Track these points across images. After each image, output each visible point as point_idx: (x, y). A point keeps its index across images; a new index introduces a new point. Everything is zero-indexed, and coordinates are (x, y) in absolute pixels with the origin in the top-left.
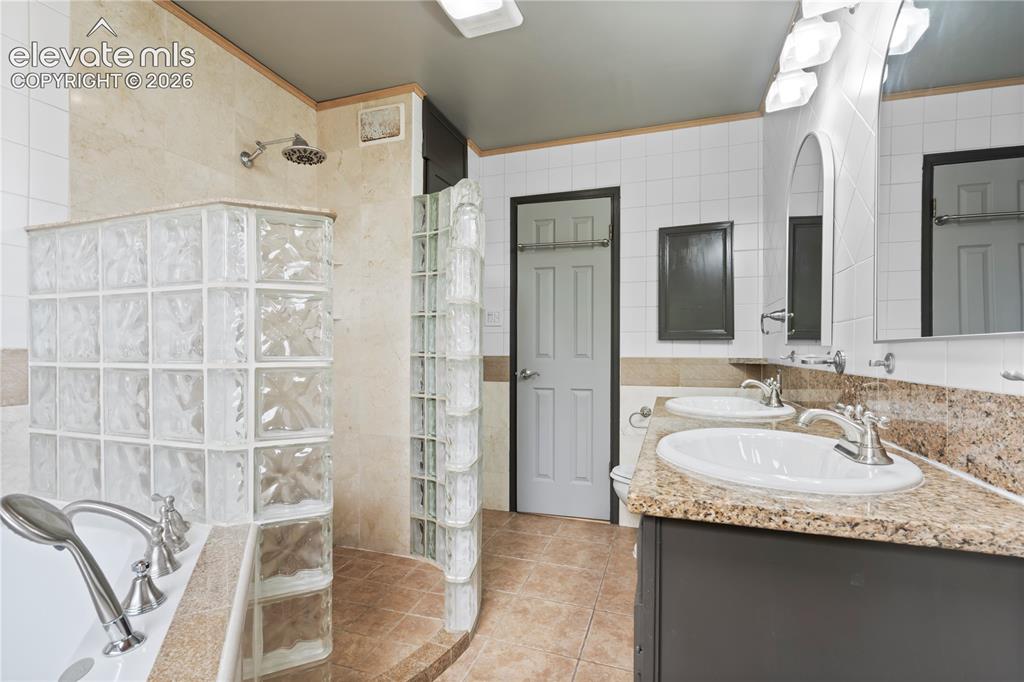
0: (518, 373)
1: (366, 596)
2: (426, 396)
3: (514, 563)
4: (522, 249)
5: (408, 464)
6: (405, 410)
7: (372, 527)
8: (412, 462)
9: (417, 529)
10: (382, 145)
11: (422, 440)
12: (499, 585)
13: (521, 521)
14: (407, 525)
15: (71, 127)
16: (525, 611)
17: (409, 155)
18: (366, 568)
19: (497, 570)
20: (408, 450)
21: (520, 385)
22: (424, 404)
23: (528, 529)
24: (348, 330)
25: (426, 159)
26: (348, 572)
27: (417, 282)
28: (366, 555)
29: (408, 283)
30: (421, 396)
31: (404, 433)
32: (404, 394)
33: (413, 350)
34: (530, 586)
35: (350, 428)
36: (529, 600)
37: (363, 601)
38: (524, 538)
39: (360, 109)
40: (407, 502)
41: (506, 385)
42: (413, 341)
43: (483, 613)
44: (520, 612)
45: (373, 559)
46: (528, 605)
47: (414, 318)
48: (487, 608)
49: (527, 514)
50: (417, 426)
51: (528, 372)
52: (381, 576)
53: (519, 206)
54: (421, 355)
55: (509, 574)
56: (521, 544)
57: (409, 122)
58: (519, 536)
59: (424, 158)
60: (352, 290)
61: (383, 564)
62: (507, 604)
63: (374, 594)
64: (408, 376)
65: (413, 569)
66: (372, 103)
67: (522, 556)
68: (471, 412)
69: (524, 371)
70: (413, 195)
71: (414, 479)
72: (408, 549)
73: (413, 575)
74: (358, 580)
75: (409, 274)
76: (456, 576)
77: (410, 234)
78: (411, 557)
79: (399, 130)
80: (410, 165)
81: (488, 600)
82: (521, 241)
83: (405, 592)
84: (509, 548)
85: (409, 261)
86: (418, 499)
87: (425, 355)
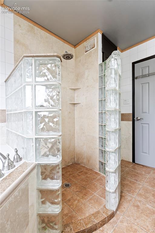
0: (135, 119)
1: (84, 183)
2: (103, 124)
3: (134, 183)
4: (136, 78)
5: (98, 144)
6: (97, 128)
7: (89, 161)
8: (99, 144)
9: (101, 164)
10: (90, 52)
11: (102, 138)
12: (128, 191)
13: (136, 166)
14: (98, 163)
15: (14, 57)
16: (138, 207)
17: (98, 52)
18: (86, 173)
19: (127, 184)
20: (98, 140)
21: (136, 122)
22: (102, 126)
23: (139, 170)
24: (83, 106)
25: (103, 52)
26: (81, 173)
27: (101, 90)
28: (87, 169)
29: (98, 90)
30: (102, 124)
31: (97, 136)
32: (97, 124)
33: (99, 110)
34: (140, 195)
35: (83, 133)
36: (140, 201)
37: (83, 184)
38: (137, 173)
39: (85, 44)
40: (98, 156)
41: (131, 122)
42: (100, 108)
43: (121, 202)
44: (136, 206)
45: (89, 170)
46: (139, 204)
47: (99, 101)
48: (123, 200)
49: (138, 164)
50: (101, 133)
51: (139, 118)
52: (89, 177)
53: (135, 64)
54: (102, 112)
55: (132, 187)
56: (137, 176)
57: (97, 42)
58: (135, 172)
59: (102, 52)
60: (83, 95)
61: (91, 173)
62: (130, 200)
63: (86, 183)
64: (98, 118)
65: (99, 177)
66: (88, 41)
67: (137, 181)
68: (115, 130)
69: (137, 118)
70: (99, 64)
71: (100, 149)
72: (98, 170)
73: (99, 179)
74: (83, 177)
75: (98, 88)
76: (110, 189)
77: (98, 76)
78: (99, 172)
79: (95, 45)
80: (98, 55)
81: (123, 196)
82: (136, 75)
83: (95, 185)
84: (132, 176)
85: (98, 84)
86: (101, 155)
87: (103, 112)
